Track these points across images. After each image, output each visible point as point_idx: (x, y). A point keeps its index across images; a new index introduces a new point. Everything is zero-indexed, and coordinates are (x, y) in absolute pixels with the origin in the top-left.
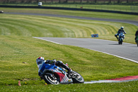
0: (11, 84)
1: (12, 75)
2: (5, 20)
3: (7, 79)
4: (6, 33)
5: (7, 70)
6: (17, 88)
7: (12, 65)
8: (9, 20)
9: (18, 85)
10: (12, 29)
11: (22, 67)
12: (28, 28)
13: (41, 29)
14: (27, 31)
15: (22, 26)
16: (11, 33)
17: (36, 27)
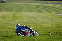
0: (47, 35)
1: (47, 30)
2: (44, 6)
3: (45, 33)
4: (44, 12)
5: (45, 28)
6: (49, 37)
7: (47, 26)
8: (46, 6)
9: (50, 35)
10: (47, 10)
11: (51, 27)
12: (54, 10)
13: (60, 10)
14: (54, 11)
15: (51, 9)
16: (47, 12)
17: (58, 9)
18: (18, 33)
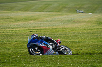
18: (30, 49)
